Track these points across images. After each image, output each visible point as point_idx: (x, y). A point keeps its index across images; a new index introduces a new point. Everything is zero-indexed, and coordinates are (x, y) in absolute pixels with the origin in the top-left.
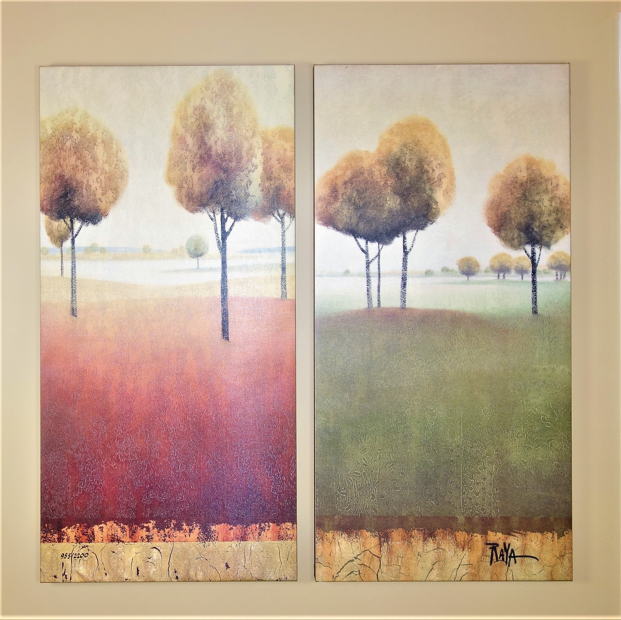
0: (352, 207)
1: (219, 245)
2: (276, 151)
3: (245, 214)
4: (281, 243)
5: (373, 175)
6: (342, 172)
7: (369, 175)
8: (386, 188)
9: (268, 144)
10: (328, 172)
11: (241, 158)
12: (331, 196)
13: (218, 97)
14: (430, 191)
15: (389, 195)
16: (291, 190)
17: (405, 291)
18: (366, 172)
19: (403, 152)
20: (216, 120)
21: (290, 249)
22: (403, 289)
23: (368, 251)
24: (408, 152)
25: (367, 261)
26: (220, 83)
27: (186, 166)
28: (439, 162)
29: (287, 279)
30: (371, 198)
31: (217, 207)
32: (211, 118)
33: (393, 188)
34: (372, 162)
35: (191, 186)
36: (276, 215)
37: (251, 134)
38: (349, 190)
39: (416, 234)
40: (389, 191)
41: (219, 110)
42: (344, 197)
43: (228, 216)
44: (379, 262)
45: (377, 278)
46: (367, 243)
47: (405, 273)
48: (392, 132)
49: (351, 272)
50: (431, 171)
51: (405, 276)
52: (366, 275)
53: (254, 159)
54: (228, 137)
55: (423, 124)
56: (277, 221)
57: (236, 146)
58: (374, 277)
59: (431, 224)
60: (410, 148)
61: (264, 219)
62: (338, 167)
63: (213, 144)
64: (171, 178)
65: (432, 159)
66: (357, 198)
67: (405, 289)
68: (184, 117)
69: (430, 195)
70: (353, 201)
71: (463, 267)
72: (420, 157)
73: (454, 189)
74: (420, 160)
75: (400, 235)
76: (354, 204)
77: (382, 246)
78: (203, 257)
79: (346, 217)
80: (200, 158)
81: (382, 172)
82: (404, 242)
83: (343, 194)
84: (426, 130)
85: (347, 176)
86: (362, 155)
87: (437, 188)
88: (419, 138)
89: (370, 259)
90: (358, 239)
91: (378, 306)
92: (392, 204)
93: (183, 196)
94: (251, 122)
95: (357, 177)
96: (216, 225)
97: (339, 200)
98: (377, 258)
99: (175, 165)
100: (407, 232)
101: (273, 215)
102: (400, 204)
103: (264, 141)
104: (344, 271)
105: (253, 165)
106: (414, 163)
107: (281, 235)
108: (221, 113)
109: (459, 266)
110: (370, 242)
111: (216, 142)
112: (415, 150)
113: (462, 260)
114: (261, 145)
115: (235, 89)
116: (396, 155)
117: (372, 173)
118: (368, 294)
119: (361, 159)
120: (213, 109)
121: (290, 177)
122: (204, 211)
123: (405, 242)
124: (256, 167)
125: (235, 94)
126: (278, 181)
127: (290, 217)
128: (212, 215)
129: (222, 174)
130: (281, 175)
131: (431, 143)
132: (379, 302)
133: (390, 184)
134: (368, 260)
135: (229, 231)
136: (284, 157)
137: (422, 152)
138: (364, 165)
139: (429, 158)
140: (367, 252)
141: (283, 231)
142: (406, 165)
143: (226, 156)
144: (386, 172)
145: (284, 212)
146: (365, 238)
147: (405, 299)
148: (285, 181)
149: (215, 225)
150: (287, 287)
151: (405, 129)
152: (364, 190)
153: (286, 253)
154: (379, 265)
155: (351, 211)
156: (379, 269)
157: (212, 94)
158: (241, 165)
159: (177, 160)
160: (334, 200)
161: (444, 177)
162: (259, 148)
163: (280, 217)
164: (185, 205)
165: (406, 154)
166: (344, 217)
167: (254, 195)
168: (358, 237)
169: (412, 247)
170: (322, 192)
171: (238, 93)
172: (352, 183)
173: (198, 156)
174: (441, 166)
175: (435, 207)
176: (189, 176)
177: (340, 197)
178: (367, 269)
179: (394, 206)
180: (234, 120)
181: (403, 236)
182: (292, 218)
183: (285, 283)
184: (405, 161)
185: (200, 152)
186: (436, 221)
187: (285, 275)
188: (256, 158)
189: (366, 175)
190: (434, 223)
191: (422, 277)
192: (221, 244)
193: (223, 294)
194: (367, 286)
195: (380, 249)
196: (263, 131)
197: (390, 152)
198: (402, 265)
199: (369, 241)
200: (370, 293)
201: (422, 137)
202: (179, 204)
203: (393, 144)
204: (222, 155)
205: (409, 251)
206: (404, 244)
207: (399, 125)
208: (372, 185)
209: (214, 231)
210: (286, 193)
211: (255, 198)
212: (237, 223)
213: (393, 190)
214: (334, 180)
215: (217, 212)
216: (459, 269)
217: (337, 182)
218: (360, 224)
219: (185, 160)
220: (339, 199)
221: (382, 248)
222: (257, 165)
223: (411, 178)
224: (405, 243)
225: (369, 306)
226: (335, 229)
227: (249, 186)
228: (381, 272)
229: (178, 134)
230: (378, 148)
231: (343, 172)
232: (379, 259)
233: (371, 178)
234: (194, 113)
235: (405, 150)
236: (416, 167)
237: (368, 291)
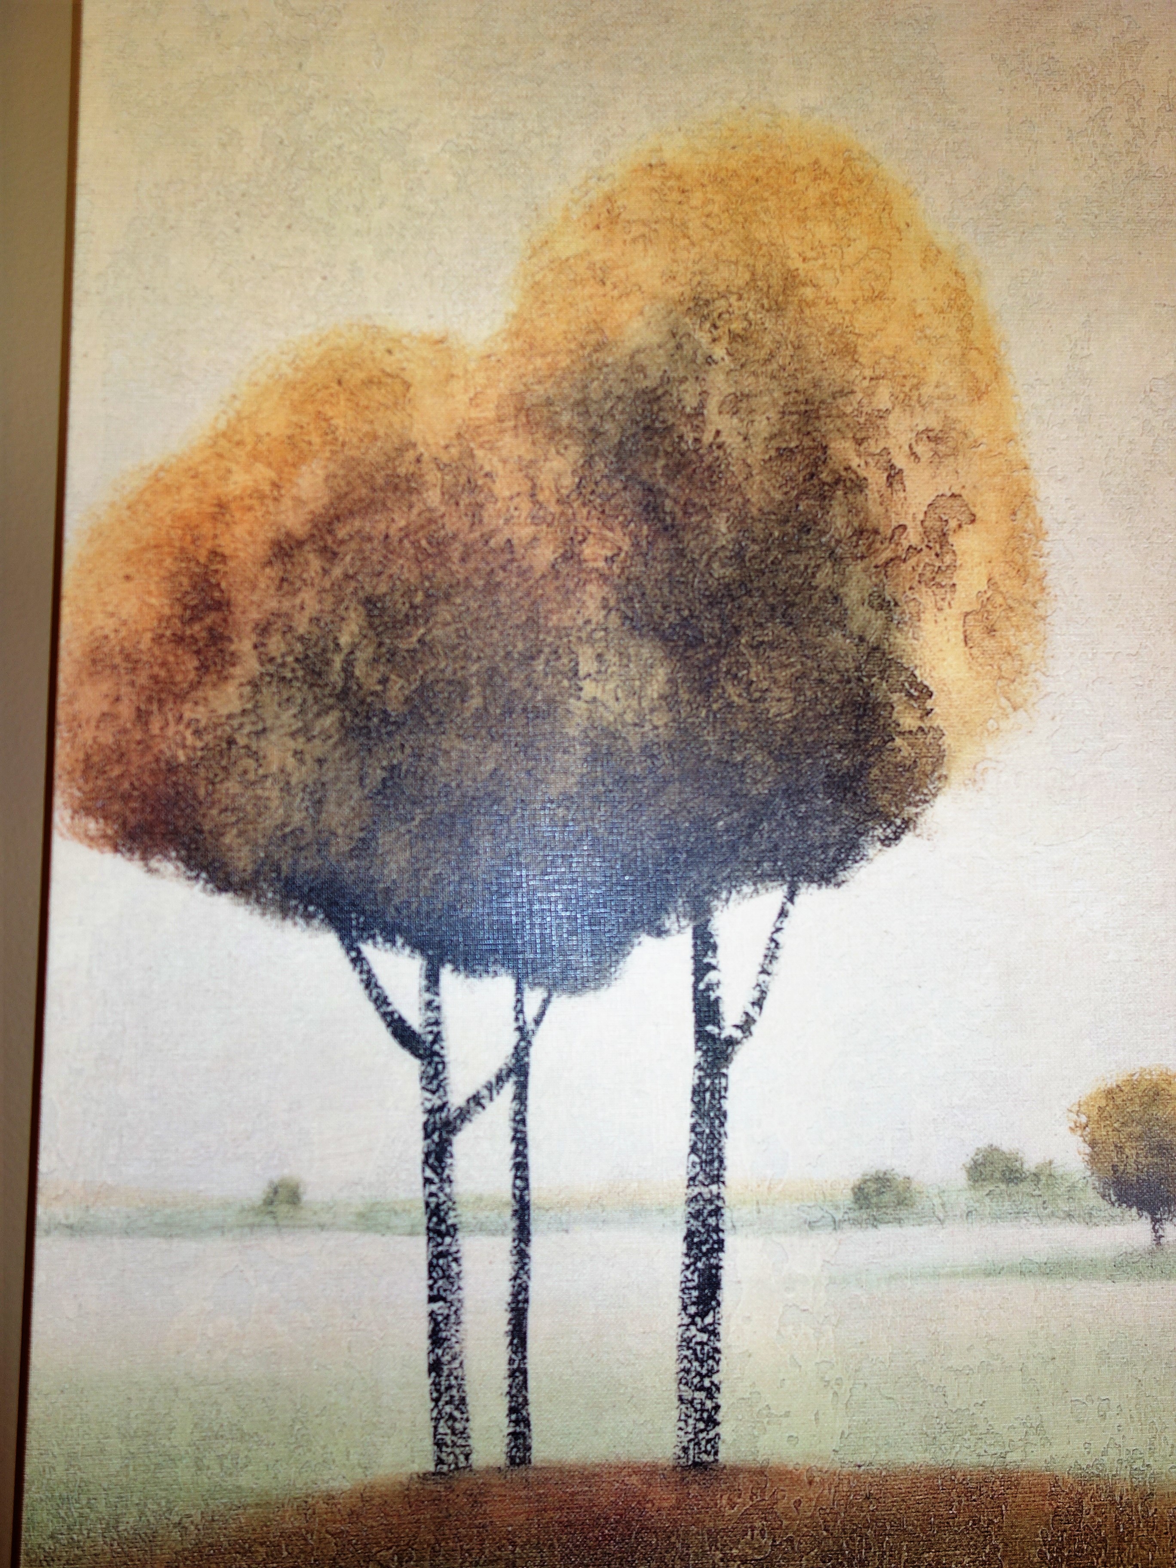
0: (329, 721)
5: (481, 498)
6: (263, 473)
7: (451, 497)
8: (571, 585)
10: (161, 468)
12: (179, 640)
14: (871, 614)
15: (590, 636)
17: (714, 1333)
18: (432, 476)
19: (688, 348)
22: (692, 1317)
23: (437, 1037)
24: (719, 352)
25: (431, 1112)
28: (933, 421)
30: (466, 656)
33: (617, 588)
34: (474, 413)
38: (307, 596)
39: (783, 914)
40: (593, 610)
42: (275, 645)
44: (523, 1121)
45: (506, 1242)
46: (433, 979)
47: (710, 1201)
48: (613, 219)
49: (310, 1195)
50: (876, 478)
51: (712, 1221)
52: (420, 1217)
55: (818, 171)
58: (482, 1228)
59: (887, 842)
60: (737, 326)
62: (237, 438)
65: (883, 398)
66: (364, 655)
67: (709, 1320)
69: (872, 639)
70: (335, 676)
71: (1120, 1149)
72: (802, 384)
73: (1034, 605)
74: (803, 408)
75: (670, 922)
76: (343, 695)
77: (546, 1002)
79: (287, 788)
81: (545, 479)
82: (701, 969)
83: (264, 630)
84: (840, 212)
85: (298, 501)
86: (405, 364)
87: (926, 598)
88: (796, 263)
89: (457, 1098)
90: (367, 949)
91: (512, 1459)
92: (611, 703)
95: (367, 507)
97: (237, 671)
98: (509, 1088)
100: (724, 895)
102: (669, 700)
104: (257, 1192)
106: (762, 426)
109: (1093, 1144)
110: (456, 969)
112: (767, 340)
113: (1110, 1094)
116: (642, 369)
117: (472, 486)
118: (435, 1367)
119: (399, 388)
123: (710, 967)
131: (876, 297)
132: (517, 1422)
133: (601, 564)
134: (441, 1108)
137: (815, 353)
138: (415, 435)
139: (859, 396)
140: (436, 1047)
142: (708, 438)
144: (568, 481)
146: (418, 945)
147: (711, 1397)
151: (697, 198)
152: (419, 598)
154: (520, 1140)
155: (318, 748)
156: (521, 1167)
160: (203, 668)
161: (964, 518)
165: (709, 360)
166: (271, 792)
168: (367, 932)
169: (758, 1003)
170: (110, 608)
172: (330, 554)
174: (942, 448)
175: (908, 721)
177: (244, 645)
178: (429, 1173)
179: (629, 717)
181: (689, 932)
184: (698, 412)
186: (921, 820)
189: (433, 497)
190: (907, 838)
191: (836, 1225)
194: (432, 1299)
195: (530, 1026)
197: (596, 351)
198: (686, 1139)
199: (449, 967)
200: (454, 1358)
201: (810, 254)
203: (616, 293)
205: (737, 1034)
206: (702, 986)
207: (658, 172)
208: (471, 565)
213: (618, 601)
214: (207, 528)
216: (1094, 1159)
217: (226, 545)
218: (385, 840)
220: (234, 659)
221: (542, 1014)
223: (741, 522)
224: (712, 976)
225: (440, 1461)
226: (197, 877)
228: (535, 1195)
230: (515, 316)
231: (272, 474)
232: (521, 1097)
233: (467, 521)
235: (703, 337)
236: (773, 453)
237: (436, 1339)
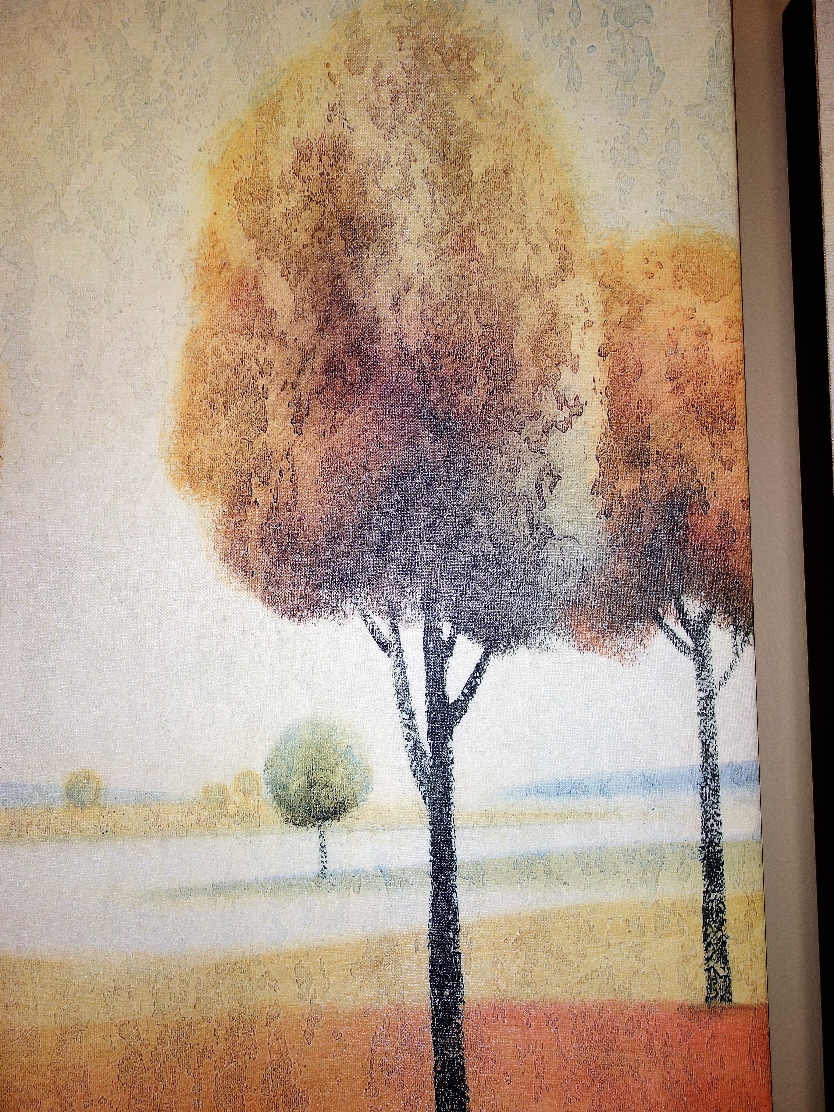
1: (419, 763)
2: (663, 337)
3: (534, 620)
4: (697, 748)
9: (626, 308)
11: (512, 370)
13: (402, 98)
16: (732, 510)
20: (394, 205)
21: (737, 770)
26: (408, 43)
27: (263, 406)
29: (729, 915)
31: (408, 590)
32: (374, 193)
35: (285, 496)
36: (670, 621)
37: (553, 261)
41: (411, 158)
43: (457, 631)
53: (566, 372)
54: (450, 278)
56: (675, 652)
57: (487, 318)
61: (619, 640)
63: (385, 312)
64: (196, 458)
68: (252, 190)
78: (346, 820)
80: (326, 372)
93: (253, 544)
94: (550, 213)
96: (404, 670)
99: (213, 404)
101: (659, 621)
103: (607, 293)
105: (562, 402)
107: (697, 709)
108: (416, 171)
111: (396, 301)
114: (596, 312)
115: (478, 65)
120: (382, 153)
121: (726, 453)
122: (348, 607)
124: (575, 410)
125: (478, 88)
126: (676, 471)
127: (732, 628)
128: (384, 625)
129: (426, 441)
130: (687, 446)
135: (462, 698)
136: (700, 362)
141: (702, 695)
143: (444, 361)
145: (706, 606)
148: (705, 468)
149: (398, 671)
150: (732, 950)
153: (722, 792)
157: (377, 91)
158: (509, 402)
159: (223, 379)
162: (588, 325)
163: (687, 630)
164: (262, 584)
167: (569, 533)
171: (490, 86)
173: (319, 360)
176: (281, 449)
180: (475, 204)
182: (742, 633)
183: (719, 934)
185: (327, 343)
187: (719, 895)
188: (575, 369)
192: (428, 761)
193: (441, 994)
196: (604, 252)
202: (235, 579)
204: (426, 360)
209: (393, 701)
210: (713, 520)
211: (577, 547)
212: (494, 662)
215: (408, 612)
219: (262, 381)
222: (582, 401)
227: (546, 491)
229: (225, 265)
234: (296, 174)
